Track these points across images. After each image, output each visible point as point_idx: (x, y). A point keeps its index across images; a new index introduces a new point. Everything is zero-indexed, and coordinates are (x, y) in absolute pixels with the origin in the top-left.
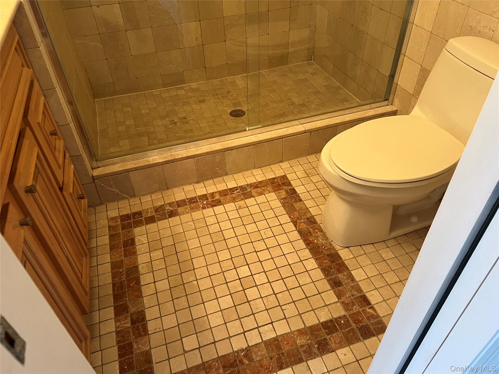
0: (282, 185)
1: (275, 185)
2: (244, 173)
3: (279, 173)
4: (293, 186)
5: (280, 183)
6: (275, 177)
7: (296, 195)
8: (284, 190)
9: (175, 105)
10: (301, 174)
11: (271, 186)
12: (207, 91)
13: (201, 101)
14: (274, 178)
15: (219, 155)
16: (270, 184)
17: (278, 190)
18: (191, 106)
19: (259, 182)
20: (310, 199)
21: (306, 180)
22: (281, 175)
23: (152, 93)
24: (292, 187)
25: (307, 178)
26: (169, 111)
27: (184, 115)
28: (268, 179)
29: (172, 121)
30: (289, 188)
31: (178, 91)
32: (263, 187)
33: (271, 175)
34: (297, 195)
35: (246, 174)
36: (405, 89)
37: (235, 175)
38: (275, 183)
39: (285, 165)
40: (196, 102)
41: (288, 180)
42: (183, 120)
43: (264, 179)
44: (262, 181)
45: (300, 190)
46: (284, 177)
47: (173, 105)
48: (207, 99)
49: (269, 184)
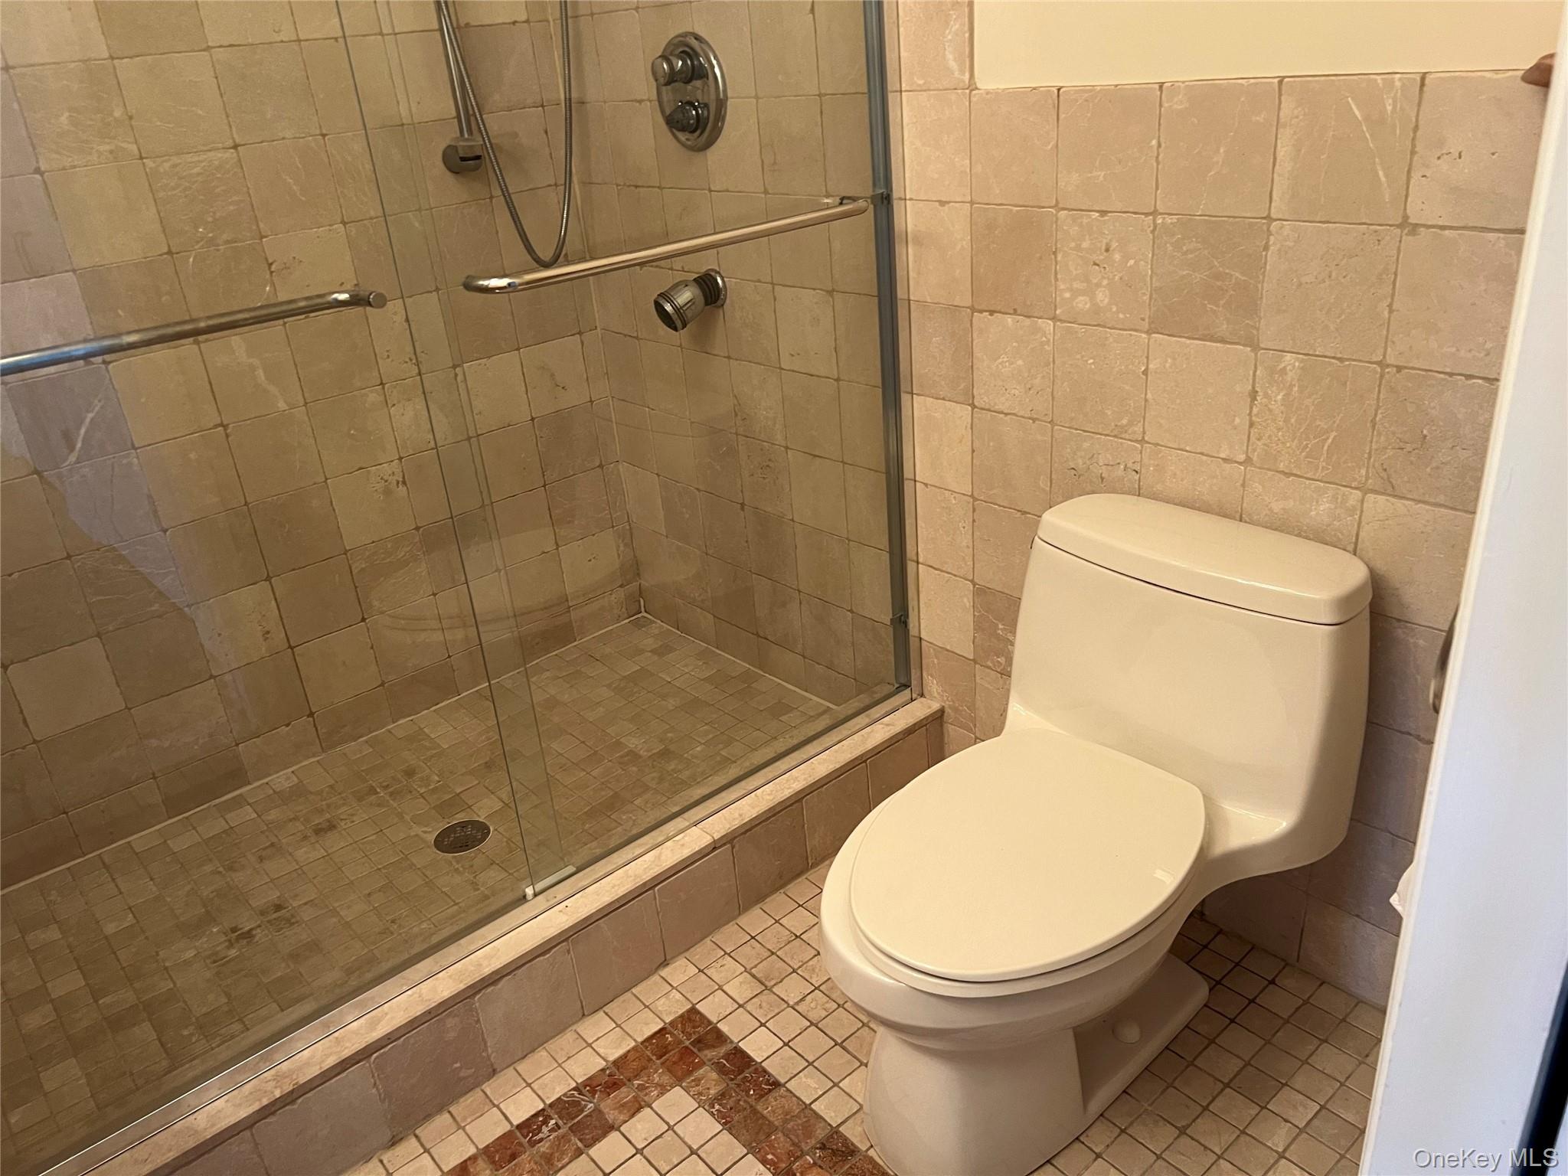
0: (695, 1050)
1: (673, 1055)
2: (551, 1045)
3: (671, 1007)
4: (732, 1042)
5: (687, 1043)
6: (661, 1025)
7: (752, 1069)
8: (708, 1063)
9: (231, 869)
10: (740, 988)
11: (662, 1064)
12: (331, 787)
13: (321, 830)
14: (662, 1031)
15: (456, 1016)
16: (654, 1058)
17: (690, 1073)
18: (290, 854)
19: (615, 1062)
20: (803, 1069)
21: (764, 1004)
22: (680, 1012)
23: (132, 848)
24: (730, 1047)
25: (766, 997)
26: (211, 896)
27: (273, 895)
28: (642, 1043)
29: (234, 930)
30: (723, 1050)
31: (228, 817)
32: (636, 1076)
33: (647, 1024)
34: (756, 1069)
35: (562, 1049)
36: (948, 648)
37: (521, 1067)
38: (670, 1048)
39: (680, 971)
40: (305, 838)
41: (710, 1022)
42: (275, 915)
43: (628, 1048)
44: (625, 1056)
45: (758, 1046)
46: (692, 1017)
47: (221, 869)
48: (342, 817)
49: (650, 1060)
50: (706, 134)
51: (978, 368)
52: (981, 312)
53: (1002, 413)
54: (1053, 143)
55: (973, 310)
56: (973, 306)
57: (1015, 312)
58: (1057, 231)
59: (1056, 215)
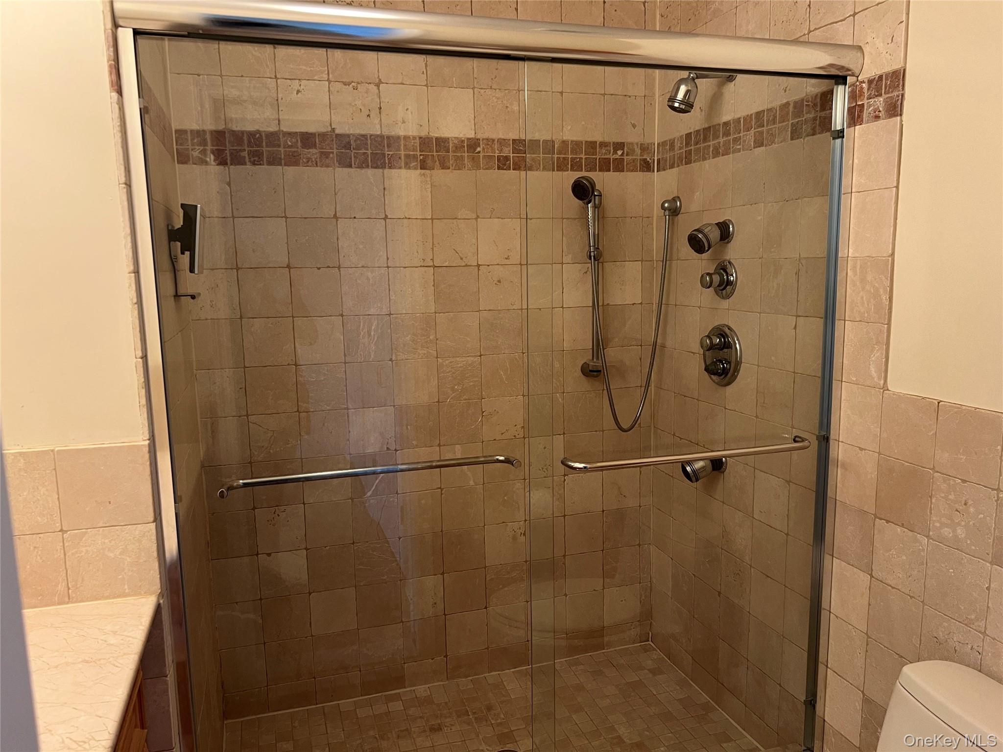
9: (382, 737)
12: (446, 704)
13: (434, 729)
18: (414, 739)
23: (339, 707)
31: (389, 704)
36: (842, 733)
40: (424, 731)
47: (377, 736)
48: (446, 724)
50: (727, 378)
51: (876, 553)
52: (881, 519)
53: (890, 586)
54: (934, 432)
55: (876, 517)
56: (875, 514)
57: (903, 525)
58: (932, 484)
59: (933, 474)
